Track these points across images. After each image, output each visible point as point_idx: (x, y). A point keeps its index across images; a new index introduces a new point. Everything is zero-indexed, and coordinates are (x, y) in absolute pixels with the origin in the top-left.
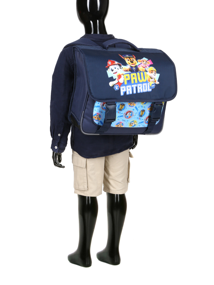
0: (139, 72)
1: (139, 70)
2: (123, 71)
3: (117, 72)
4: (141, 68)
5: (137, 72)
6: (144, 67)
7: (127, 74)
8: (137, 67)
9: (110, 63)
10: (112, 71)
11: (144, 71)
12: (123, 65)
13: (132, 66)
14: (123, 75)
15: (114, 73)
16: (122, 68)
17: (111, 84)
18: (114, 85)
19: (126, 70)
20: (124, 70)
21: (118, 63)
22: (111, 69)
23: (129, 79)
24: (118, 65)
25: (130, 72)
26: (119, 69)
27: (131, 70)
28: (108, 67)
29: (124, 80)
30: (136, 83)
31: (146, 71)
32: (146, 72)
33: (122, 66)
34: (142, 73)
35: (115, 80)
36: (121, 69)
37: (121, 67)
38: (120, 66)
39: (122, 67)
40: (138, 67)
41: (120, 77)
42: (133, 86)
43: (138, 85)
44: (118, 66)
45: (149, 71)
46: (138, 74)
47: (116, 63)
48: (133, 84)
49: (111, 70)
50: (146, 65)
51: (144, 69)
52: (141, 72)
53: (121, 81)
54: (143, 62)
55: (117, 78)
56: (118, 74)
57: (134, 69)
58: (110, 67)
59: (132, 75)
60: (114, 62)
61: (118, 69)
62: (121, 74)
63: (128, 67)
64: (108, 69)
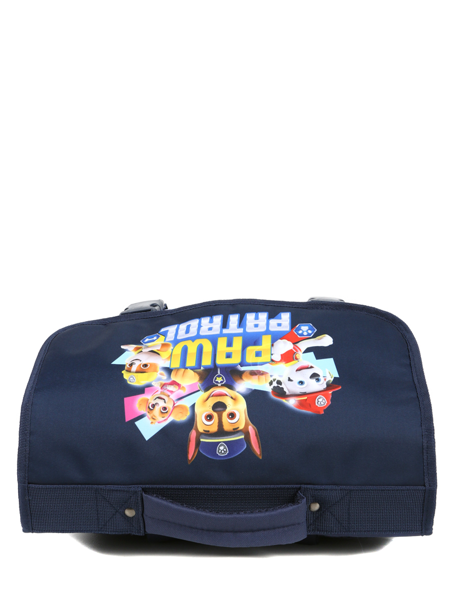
0: (204, 367)
1: (199, 374)
2: (270, 374)
3: (298, 370)
4: (190, 379)
5: (212, 366)
6: (174, 383)
7: (255, 364)
8: (202, 385)
9: (320, 400)
10: (315, 376)
11: (178, 369)
12: (264, 393)
13: (225, 390)
14: (272, 360)
15: (312, 367)
16: (271, 383)
17: (326, 341)
18: (314, 337)
19: (257, 377)
20: (263, 377)
21: (284, 401)
22: (318, 380)
23: (249, 348)
24: (287, 393)
25: (243, 369)
26: (284, 380)
27: (232, 374)
28: (329, 386)
29: (272, 345)
30: (226, 338)
31: (169, 371)
32: (172, 367)
33: (269, 389)
34: (191, 362)
35: (308, 350)
36: (278, 378)
37: (276, 385)
38: (279, 391)
39: (272, 387)
40: (199, 385)
41: (288, 357)
42: (241, 331)
43: (218, 332)
44: (285, 390)
45: (155, 371)
46: (207, 361)
47: (292, 403)
48: (237, 335)
49: (321, 378)
50: (162, 393)
51: (173, 378)
52: (192, 369)
53: (285, 346)
54: (170, 406)
55: (300, 355)
56: (295, 365)
57: (219, 380)
58: (325, 386)
59: (236, 360)
60: (302, 404)
61: (290, 380)
62: (283, 365)
63: (245, 385)
64: (332, 380)
